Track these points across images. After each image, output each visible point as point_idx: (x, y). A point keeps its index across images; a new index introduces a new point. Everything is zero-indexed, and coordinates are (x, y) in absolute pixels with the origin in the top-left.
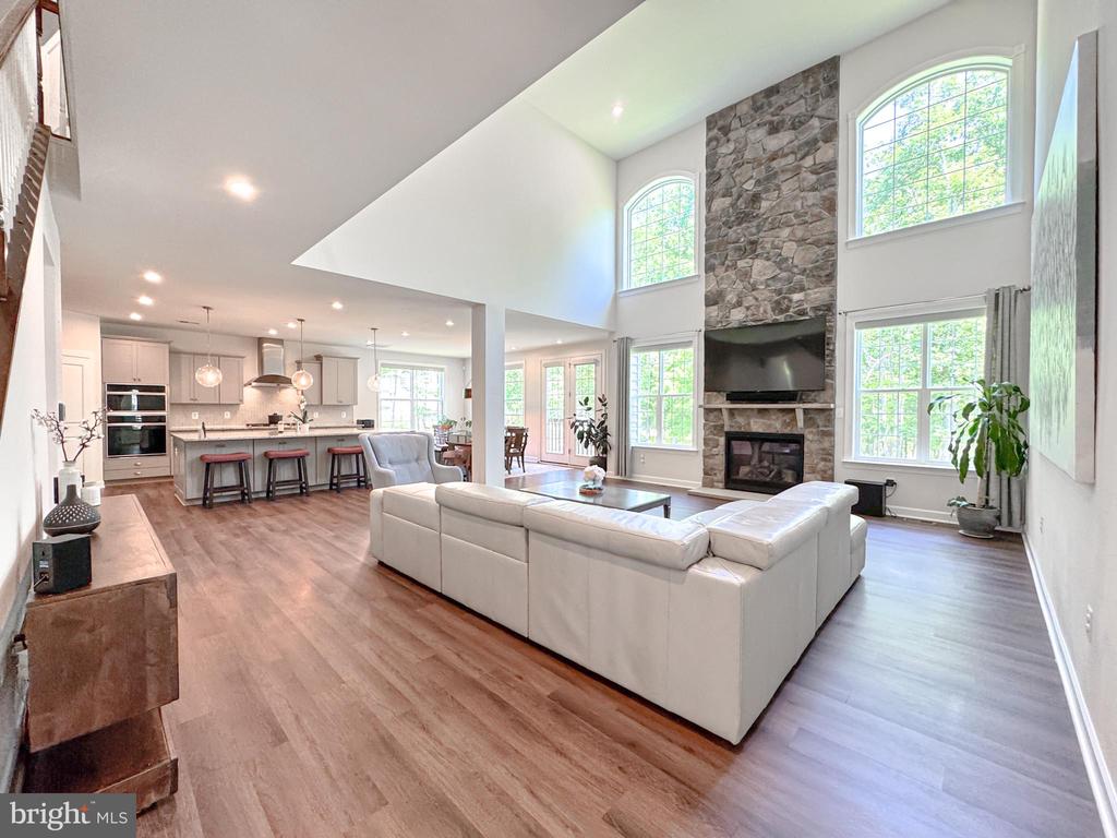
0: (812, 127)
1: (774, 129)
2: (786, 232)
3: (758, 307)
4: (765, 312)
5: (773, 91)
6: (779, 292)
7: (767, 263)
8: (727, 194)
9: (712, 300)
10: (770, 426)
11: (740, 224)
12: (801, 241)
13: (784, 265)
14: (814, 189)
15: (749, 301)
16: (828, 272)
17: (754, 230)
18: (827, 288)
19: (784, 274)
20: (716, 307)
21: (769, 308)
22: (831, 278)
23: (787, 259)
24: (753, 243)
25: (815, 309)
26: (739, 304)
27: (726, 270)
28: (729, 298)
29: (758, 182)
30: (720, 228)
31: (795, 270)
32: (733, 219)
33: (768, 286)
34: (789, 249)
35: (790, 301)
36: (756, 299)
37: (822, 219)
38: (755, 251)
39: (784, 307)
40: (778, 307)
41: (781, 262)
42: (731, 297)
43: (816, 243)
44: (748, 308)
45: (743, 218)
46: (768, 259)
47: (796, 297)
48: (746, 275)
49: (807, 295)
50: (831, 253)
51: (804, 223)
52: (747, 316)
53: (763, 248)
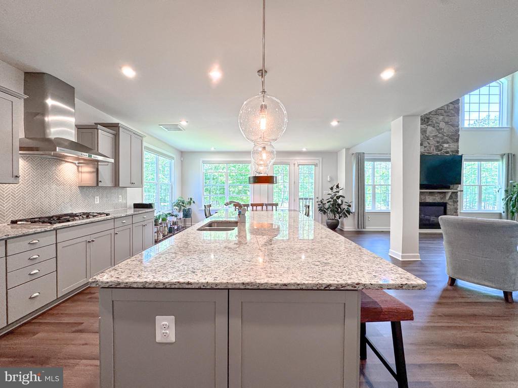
2: (441, 118)
3: (430, 147)
4: (433, 150)
6: (438, 142)
7: (434, 129)
10: (434, 199)
12: (447, 123)
13: (440, 131)
15: (425, 144)
16: (457, 138)
18: (456, 144)
19: (440, 135)
21: (434, 148)
22: (457, 141)
23: (441, 129)
24: (428, 119)
25: (452, 151)
31: (445, 134)
33: (434, 139)
34: (442, 125)
35: (443, 147)
36: (429, 144)
37: (455, 116)
38: (428, 122)
39: (440, 149)
40: (437, 148)
41: (439, 130)
43: (453, 125)
44: (425, 147)
46: (434, 127)
47: (446, 145)
48: (424, 132)
49: (449, 145)
50: (458, 131)
51: (448, 116)
52: (425, 150)
53: (432, 122)
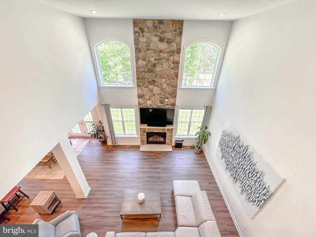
0: (173, 46)
1: (161, 40)
2: (164, 80)
3: (155, 101)
4: (158, 103)
5: (161, 22)
6: (162, 98)
7: (158, 89)
8: (144, 59)
9: (140, 96)
11: (149, 73)
12: (168, 84)
13: (163, 91)
14: (172, 69)
15: (153, 99)
16: (175, 95)
17: (154, 77)
18: (174, 99)
19: (163, 93)
20: (142, 99)
21: (159, 102)
22: (175, 97)
23: (164, 89)
24: (154, 81)
25: (171, 104)
26: (150, 99)
27: (145, 88)
28: (146, 97)
29: (155, 60)
30: (142, 72)
31: (166, 93)
32: (147, 70)
33: (158, 95)
34: (165, 86)
35: (164, 101)
36: (155, 99)
37: (174, 79)
38: (154, 84)
39: (163, 102)
40: (161, 102)
41: (162, 89)
42: (147, 97)
43: (172, 86)
44: (152, 101)
45: (150, 71)
46: (158, 87)
47: (166, 100)
48: (151, 91)
49: (169, 100)
50: (176, 90)
51: (169, 79)
52: (152, 103)
53: (157, 83)
